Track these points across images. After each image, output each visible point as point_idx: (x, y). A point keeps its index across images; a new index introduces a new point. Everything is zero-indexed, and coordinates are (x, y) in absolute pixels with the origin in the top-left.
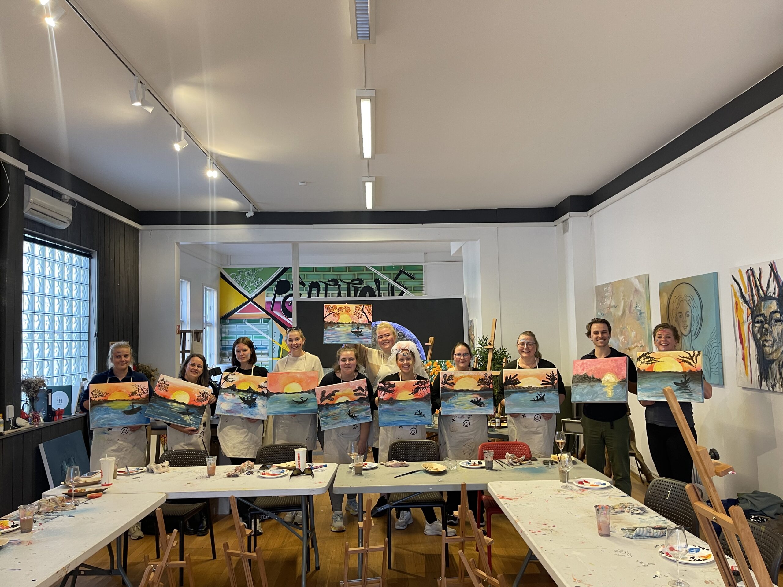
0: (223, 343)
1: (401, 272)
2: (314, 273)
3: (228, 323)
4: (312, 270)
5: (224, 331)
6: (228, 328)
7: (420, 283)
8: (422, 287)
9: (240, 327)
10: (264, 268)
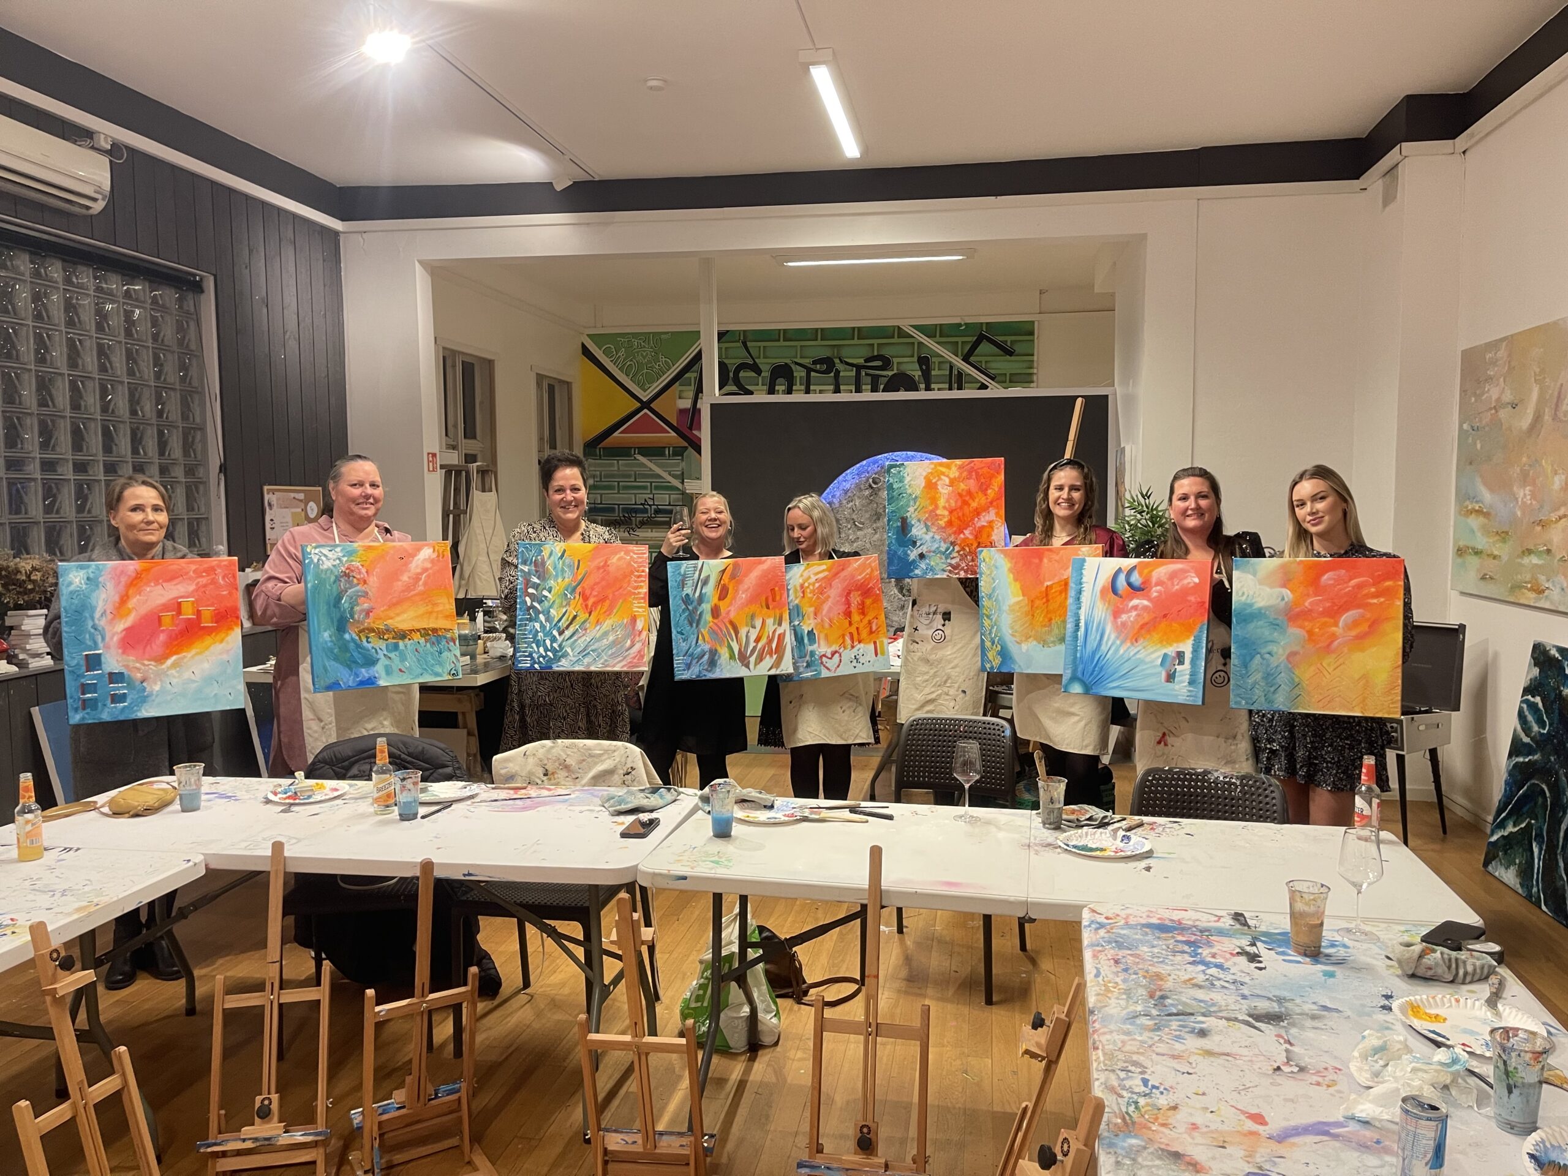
1: (981, 338)
2: (782, 343)
3: (600, 456)
4: (777, 337)
6: (599, 466)
7: (1025, 365)
8: (1032, 374)
9: (626, 465)
10: (672, 333)
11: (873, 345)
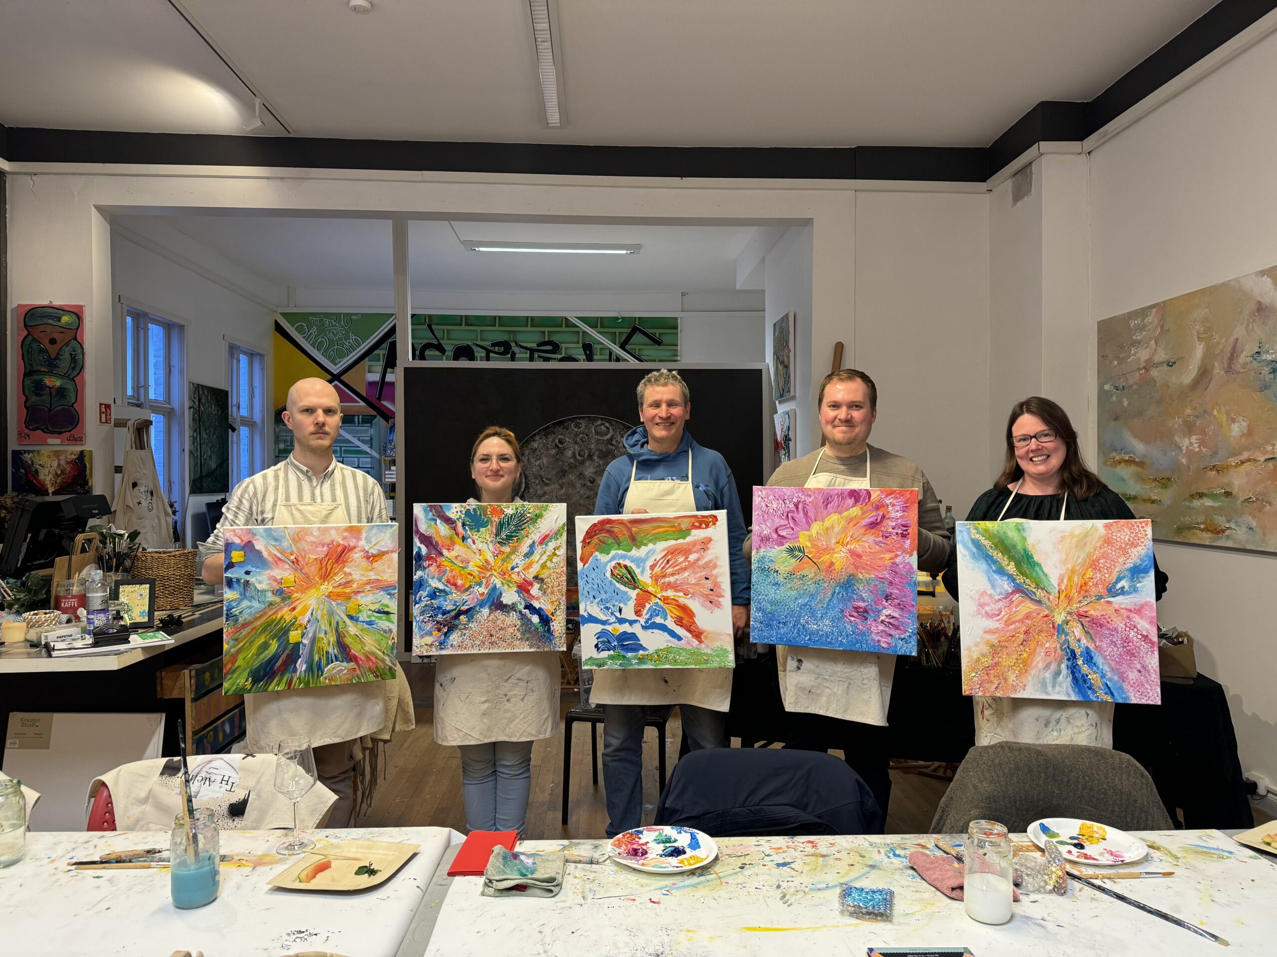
1: (635, 330)
5: (283, 438)
7: (671, 351)
10: (362, 314)
11: (544, 332)
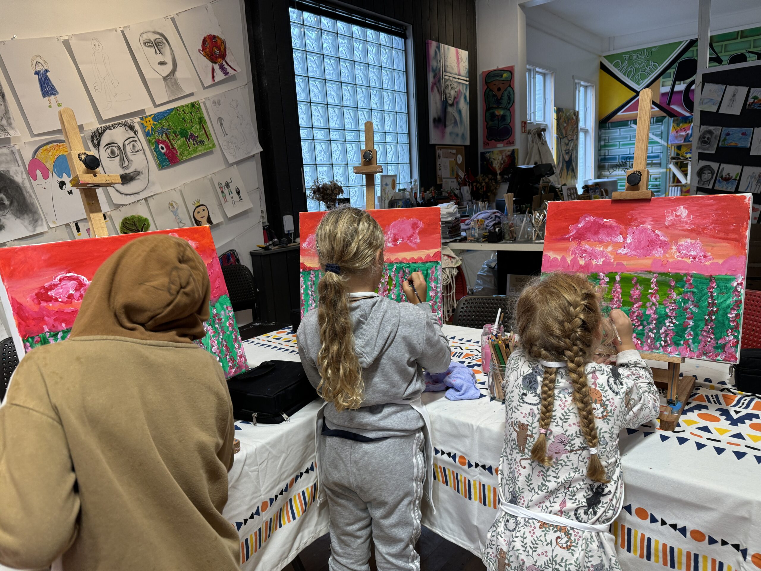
0: (602, 152)
2: (739, 40)
3: (609, 127)
4: (736, 36)
5: (604, 138)
6: (609, 133)
9: (625, 131)
10: (660, 47)
